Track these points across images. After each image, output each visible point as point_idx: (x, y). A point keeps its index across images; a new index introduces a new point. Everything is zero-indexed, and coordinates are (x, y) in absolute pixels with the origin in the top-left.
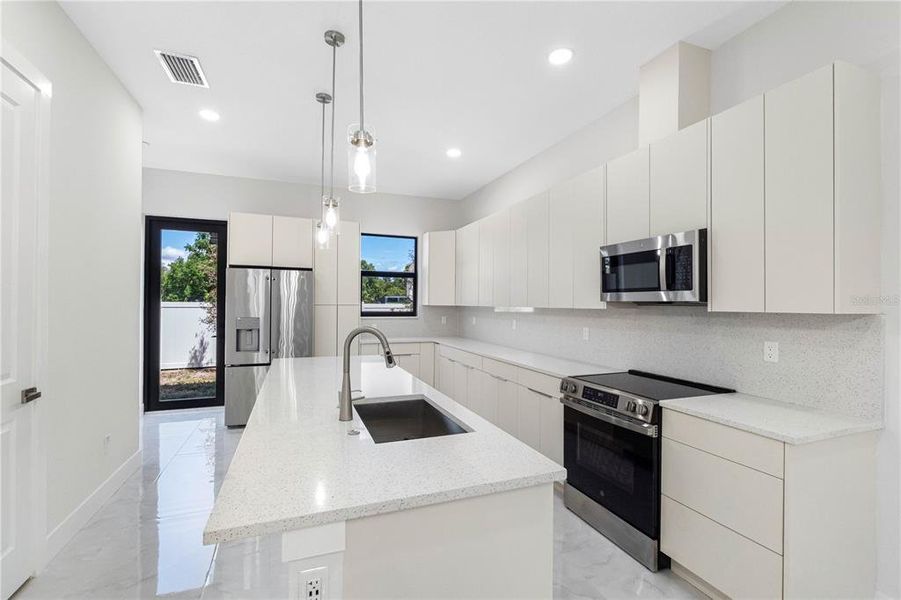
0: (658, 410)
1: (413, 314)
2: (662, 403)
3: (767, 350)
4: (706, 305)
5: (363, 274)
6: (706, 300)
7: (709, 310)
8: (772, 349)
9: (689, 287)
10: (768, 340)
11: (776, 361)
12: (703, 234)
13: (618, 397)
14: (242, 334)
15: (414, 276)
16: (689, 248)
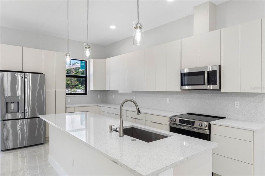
0: (210, 125)
1: (85, 94)
2: (211, 123)
3: (236, 104)
4: (220, 90)
5: (67, 76)
6: (220, 89)
7: (221, 92)
8: (237, 104)
9: (216, 84)
10: (236, 101)
11: (239, 107)
12: (220, 66)
13: (194, 122)
14: (9, 104)
15: (86, 77)
16: (216, 71)
